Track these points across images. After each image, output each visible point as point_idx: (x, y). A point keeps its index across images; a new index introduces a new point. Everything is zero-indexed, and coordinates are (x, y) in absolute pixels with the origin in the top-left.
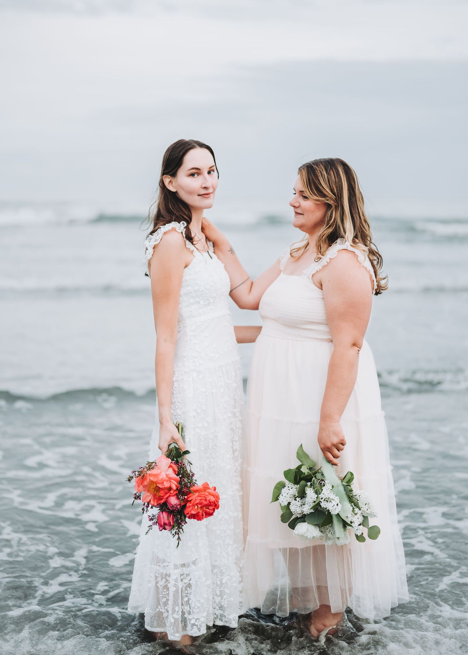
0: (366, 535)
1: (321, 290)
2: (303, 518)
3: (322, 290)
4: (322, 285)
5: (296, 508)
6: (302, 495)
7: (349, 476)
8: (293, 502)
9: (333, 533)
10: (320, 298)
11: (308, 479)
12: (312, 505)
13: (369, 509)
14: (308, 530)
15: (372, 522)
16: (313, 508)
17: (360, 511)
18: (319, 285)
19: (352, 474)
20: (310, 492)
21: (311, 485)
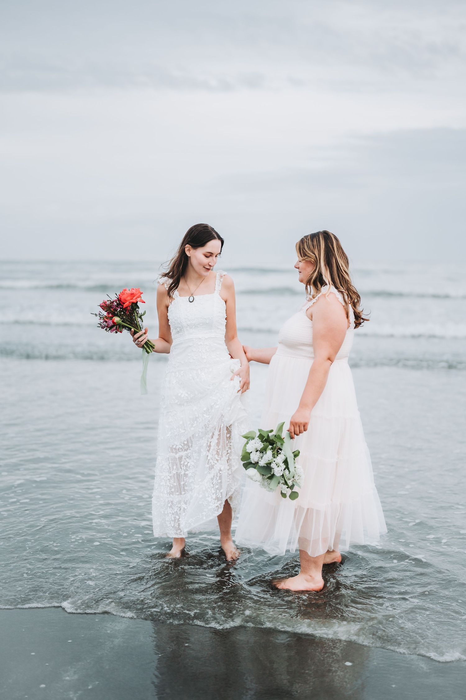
0: (288, 495)
1: (310, 320)
2: (255, 465)
3: (312, 320)
4: (312, 317)
5: (254, 457)
6: (263, 451)
7: (297, 453)
8: (254, 453)
9: (269, 483)
10: (310, 327)
11: (272, 443)
12: (267, 462)
13: (299, 480)
14: (255, 475)
15: (296, 489)
16: (267, 464)
17: (293, 479)
18: (310, 317)
19: (299, 452)
20: (269, 453)
21: (272, 449)
